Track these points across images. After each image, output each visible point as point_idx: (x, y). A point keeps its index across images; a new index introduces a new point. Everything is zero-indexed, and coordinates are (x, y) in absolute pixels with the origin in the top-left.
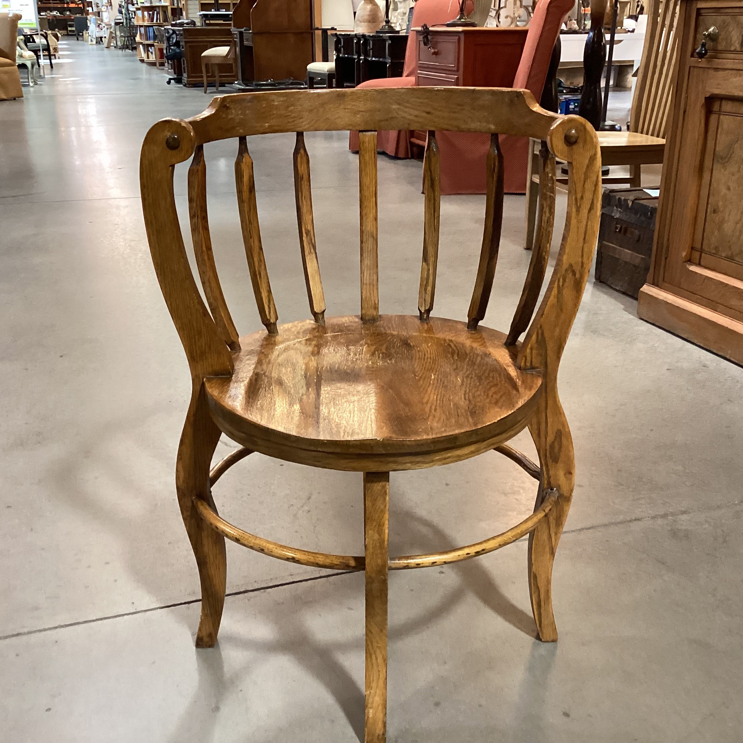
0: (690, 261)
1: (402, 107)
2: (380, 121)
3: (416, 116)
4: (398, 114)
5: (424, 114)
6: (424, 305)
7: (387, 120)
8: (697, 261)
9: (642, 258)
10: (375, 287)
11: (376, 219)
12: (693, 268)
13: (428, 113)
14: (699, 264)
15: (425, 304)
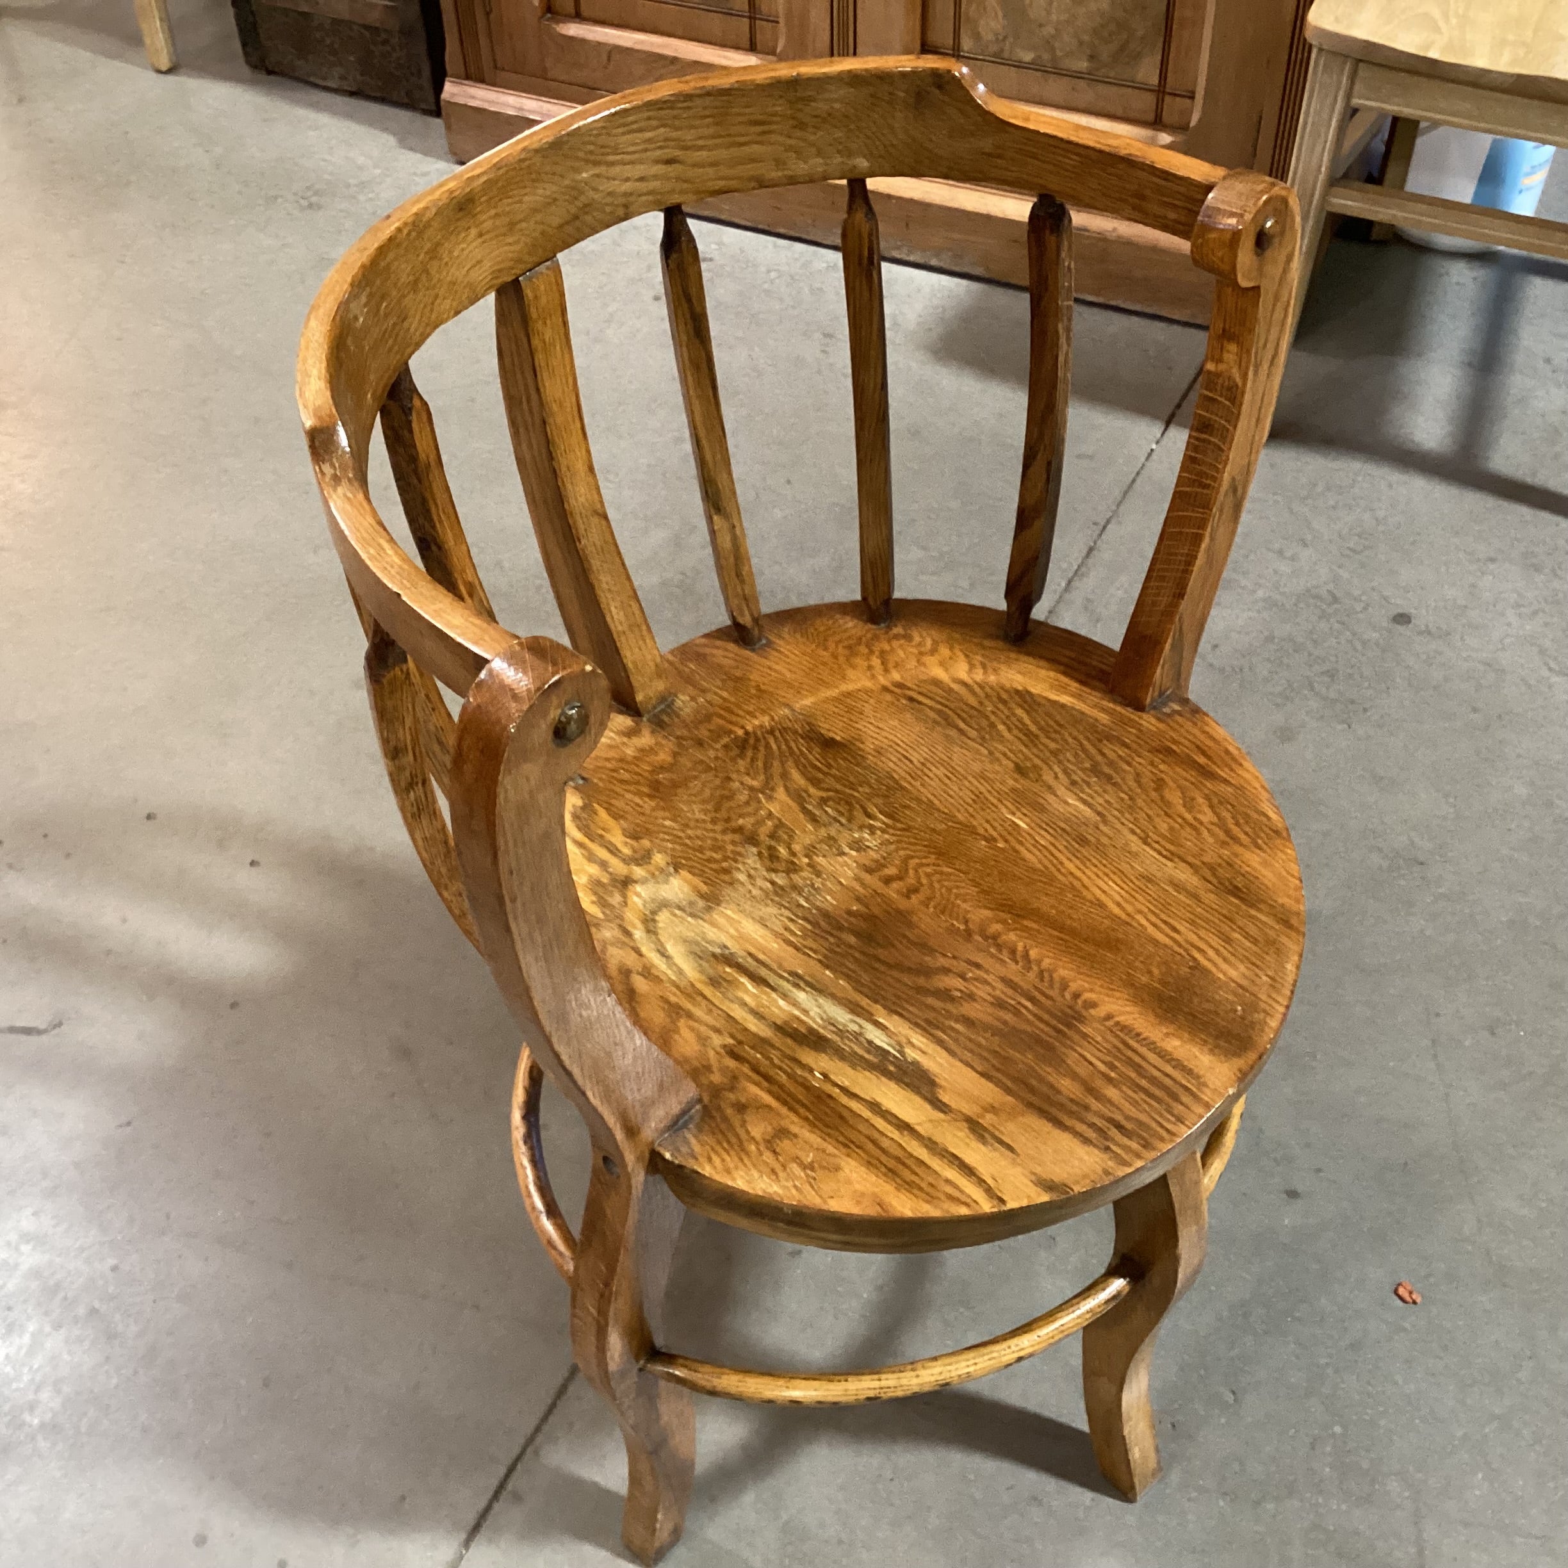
0: (550, 10)
1: (602, 170)
2: (561, 226)
3: (642, 179)
4: (595, 189)
5: (660, 169)
6: (747, 612)
7: (576, 217)
8: (573, 11)
9: (387, 6)
10: (644, 628)
11: (591, 469)
12: (573, 29)
13: (669, 162)
14: (578, 16)
15: (748, 606)
